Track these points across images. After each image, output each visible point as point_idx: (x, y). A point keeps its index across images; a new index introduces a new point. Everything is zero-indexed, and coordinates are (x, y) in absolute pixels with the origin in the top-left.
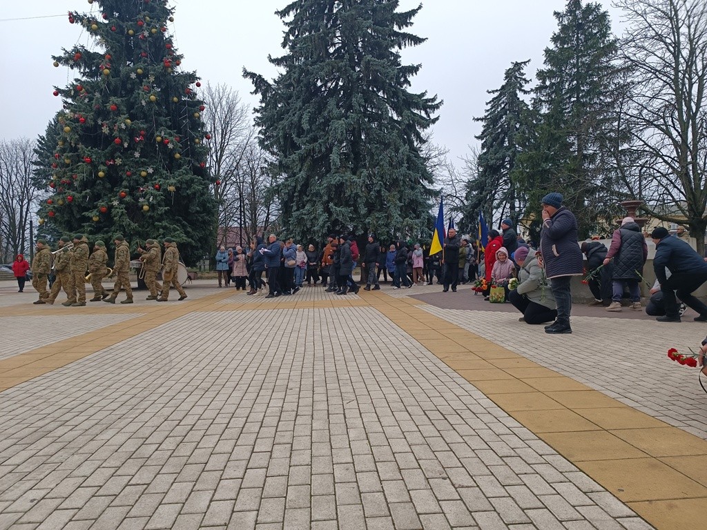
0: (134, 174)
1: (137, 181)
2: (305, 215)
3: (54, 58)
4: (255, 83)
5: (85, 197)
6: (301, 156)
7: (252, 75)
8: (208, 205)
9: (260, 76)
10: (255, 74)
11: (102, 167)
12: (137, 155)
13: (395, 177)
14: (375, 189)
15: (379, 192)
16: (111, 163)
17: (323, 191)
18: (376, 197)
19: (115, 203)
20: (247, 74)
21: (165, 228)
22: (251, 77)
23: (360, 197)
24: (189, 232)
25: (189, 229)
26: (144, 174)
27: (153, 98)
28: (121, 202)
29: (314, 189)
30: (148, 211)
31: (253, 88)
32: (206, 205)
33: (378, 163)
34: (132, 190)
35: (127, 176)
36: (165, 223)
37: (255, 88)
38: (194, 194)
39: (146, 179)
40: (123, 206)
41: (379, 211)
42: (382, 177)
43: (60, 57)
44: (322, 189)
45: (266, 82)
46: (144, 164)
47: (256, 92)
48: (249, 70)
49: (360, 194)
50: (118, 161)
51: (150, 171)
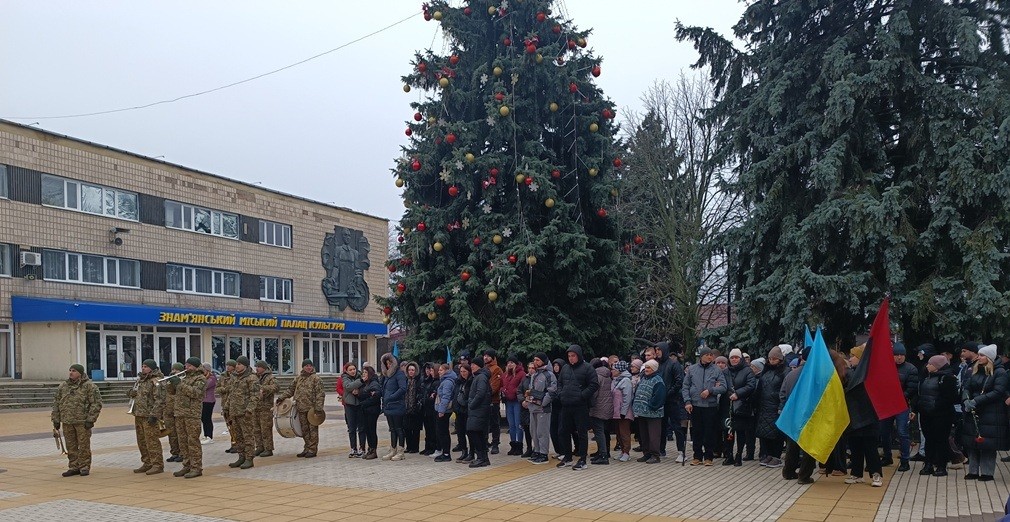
0: (485, 240)
1: (487, 252)
2: (766, 292)
3: (404, 79)
4: (700, 46)
5: (420, 284)
6: (761, 172)
7: (694, 32)
8: (611, 281)
9: (709, 30)
10: (699, 30)
11: (439, 235)
12: (487, 209)
13: (987, 193)
14: (934, 224)
15: (944, 230)
16: (456, 227)
17: (800, 241)
18: (936, 243)
19: (456, 290)
20: (683, 32)
21: (521, 327)
22: (691, 37)
23: (892, 246)
24: (568, 332)
25: (568, 327)
26: (497, 239)
27: (504, 109)
28: (464, 288)
29: (785, 238)
30: (497, 300)
31: (697, 56)
32: (606, 281)
33: (947, 164)
34: (481, 267)
35: (476, 245)
36: (520, 320)
37: (699, 56)
38: (575, 265)
39: (501, 248)
40: (465, 294)
41: (945, 274)
42: (954, 196)
43: (410, 76)
44: (800, 237)
45: (721, 39)
46: (499, 223)
47: (701, 63)
48: (686, 25)
49: (892, 238)
50: (466, 223)
51: (507, 233)
